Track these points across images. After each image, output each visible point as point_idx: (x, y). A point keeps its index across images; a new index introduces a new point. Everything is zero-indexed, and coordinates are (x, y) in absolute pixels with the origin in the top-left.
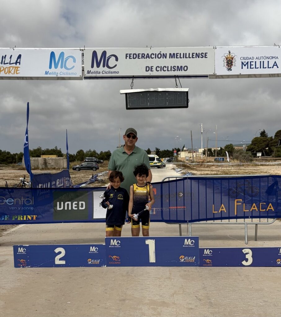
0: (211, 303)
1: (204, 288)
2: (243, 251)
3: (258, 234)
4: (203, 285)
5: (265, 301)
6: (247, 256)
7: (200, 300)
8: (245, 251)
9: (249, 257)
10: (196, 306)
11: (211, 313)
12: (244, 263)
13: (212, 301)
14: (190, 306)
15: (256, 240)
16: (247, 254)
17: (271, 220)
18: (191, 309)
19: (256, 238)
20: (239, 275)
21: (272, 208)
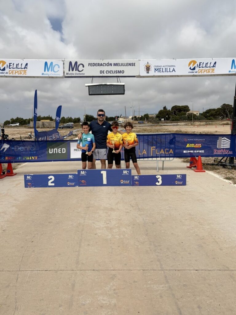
0: (139, 208)
1: (135, 199)
2: (157, 176)
3: (164, 166)
4: (134, 198)
5: (170, 207)
6: (159, 180)
7: (133, 207)
8: (157, 177)
9: (160, 180)
10: (131, 211)
11: (139, 215)
12: (157, 183)
13: (140, 207)
14: (127, 211)
15: (163, 170)
16: (159, 178)
17: (171, 159)
18: (128, 212)
19: (163, 169)
20: (155, 191)
21: (172, 152)
